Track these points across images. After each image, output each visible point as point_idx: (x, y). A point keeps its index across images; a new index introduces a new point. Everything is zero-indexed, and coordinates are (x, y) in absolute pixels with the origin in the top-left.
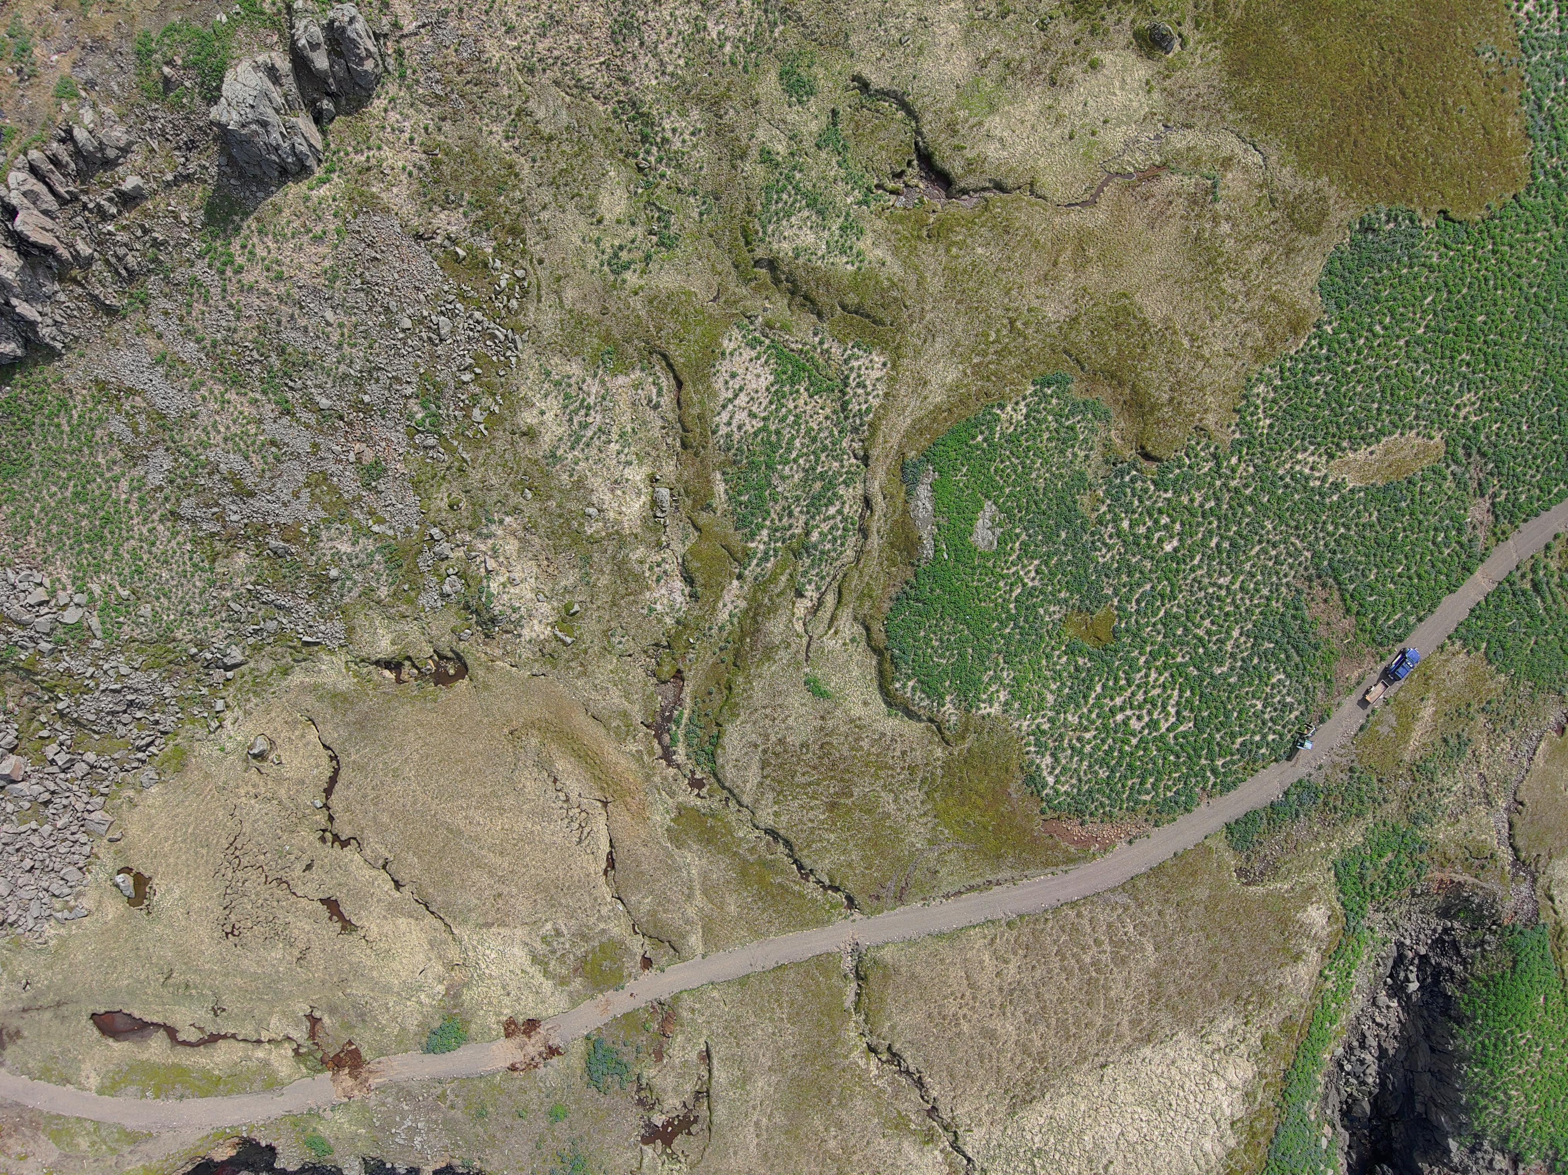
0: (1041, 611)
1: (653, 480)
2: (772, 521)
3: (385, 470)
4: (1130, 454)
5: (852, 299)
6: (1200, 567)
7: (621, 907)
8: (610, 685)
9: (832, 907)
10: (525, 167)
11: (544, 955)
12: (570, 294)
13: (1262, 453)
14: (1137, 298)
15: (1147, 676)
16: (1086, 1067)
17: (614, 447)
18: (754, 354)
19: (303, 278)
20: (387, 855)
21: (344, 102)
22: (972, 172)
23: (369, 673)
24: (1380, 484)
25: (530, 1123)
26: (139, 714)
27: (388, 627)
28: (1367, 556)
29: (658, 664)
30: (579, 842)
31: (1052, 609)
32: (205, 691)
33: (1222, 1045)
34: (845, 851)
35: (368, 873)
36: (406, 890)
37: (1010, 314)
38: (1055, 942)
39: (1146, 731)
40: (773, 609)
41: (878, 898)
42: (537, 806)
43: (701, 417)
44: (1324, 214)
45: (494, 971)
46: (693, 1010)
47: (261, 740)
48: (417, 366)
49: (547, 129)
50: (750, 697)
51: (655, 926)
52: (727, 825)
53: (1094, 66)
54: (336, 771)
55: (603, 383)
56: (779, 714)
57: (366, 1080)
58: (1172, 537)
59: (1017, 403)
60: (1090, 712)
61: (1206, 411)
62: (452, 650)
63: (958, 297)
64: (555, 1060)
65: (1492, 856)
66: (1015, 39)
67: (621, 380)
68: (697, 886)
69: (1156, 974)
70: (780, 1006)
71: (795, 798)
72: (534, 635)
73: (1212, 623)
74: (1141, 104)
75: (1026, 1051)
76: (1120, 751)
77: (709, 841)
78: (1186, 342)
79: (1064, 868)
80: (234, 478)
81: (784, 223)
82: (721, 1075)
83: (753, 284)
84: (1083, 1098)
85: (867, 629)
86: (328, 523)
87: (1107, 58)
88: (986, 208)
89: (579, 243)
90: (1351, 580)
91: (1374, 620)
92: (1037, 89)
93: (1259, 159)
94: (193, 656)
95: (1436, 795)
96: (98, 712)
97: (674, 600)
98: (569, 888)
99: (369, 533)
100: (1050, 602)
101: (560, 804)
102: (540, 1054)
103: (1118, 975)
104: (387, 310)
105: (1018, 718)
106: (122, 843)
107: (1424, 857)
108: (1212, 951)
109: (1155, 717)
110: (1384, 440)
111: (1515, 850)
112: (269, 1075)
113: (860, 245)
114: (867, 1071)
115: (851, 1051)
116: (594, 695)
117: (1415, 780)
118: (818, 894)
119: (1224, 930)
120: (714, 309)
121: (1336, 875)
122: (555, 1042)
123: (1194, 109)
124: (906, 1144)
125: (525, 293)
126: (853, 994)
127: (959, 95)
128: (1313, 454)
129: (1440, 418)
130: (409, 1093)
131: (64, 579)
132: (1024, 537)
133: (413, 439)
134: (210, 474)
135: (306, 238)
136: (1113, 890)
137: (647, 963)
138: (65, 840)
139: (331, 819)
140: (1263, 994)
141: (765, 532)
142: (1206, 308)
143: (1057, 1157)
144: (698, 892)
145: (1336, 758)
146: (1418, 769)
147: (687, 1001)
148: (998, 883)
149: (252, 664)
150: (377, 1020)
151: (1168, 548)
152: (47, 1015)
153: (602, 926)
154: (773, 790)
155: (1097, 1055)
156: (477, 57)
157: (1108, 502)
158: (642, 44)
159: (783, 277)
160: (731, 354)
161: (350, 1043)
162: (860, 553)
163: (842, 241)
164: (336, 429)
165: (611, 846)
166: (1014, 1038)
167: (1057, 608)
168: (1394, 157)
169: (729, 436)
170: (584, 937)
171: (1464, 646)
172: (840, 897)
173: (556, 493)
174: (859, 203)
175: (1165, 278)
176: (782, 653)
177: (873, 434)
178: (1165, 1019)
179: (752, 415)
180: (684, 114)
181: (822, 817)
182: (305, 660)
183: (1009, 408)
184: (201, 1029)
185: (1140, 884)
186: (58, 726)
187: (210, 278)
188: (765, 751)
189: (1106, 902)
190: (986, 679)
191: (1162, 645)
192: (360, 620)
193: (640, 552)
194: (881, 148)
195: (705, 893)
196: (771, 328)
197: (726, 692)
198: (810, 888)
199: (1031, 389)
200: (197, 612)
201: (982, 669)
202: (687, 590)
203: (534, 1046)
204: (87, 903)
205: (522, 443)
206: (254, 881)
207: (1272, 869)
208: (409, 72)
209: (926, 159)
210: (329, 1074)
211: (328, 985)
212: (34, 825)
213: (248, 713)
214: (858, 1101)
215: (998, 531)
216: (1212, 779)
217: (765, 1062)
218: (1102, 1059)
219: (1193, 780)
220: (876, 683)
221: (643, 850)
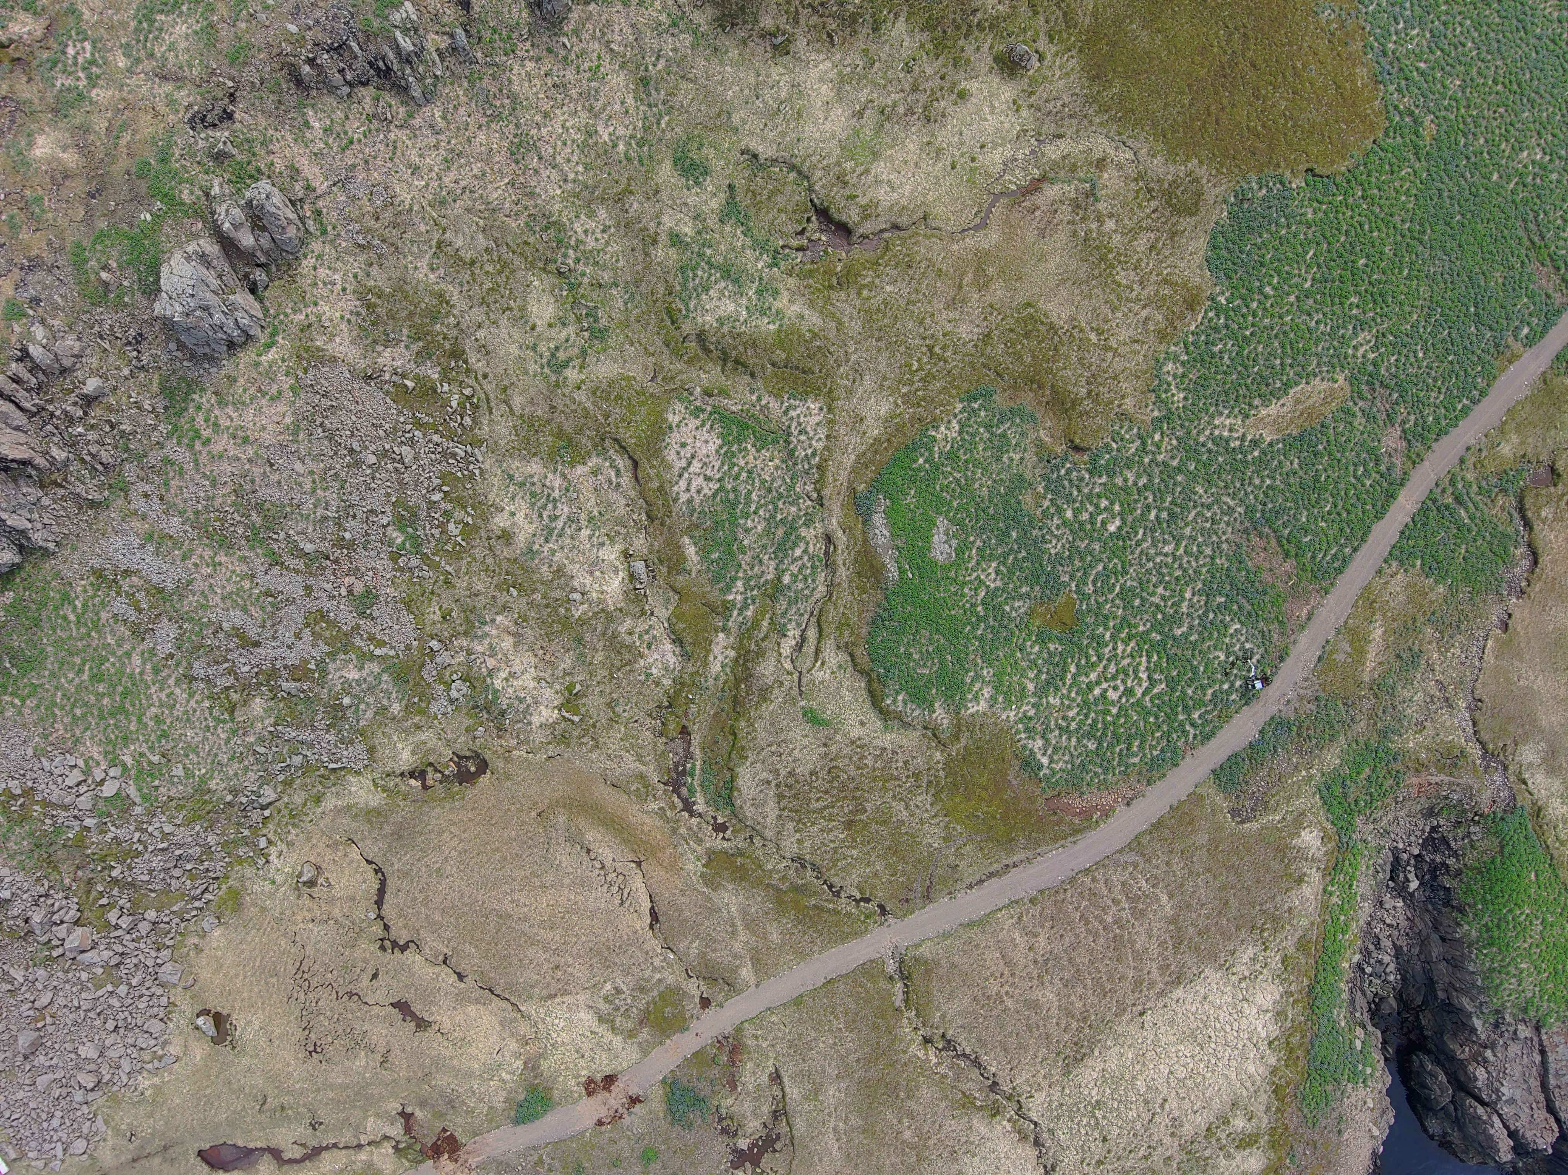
0: (1007, 608)
1: (627, 555)
2: (745, 571)
3: (377, 597)
4: (1060, 449)
5: (780, 355)
6: (1145, 540)
7: (672, 956)
8: (622, 753)
9: (867, 917)
10: (454, 293)
11: (609, 1013)
12: (518, 401)
13: (1182, 426)
14: (1040, 305)
15: (1115, 648)
16: (1126, 1017)
17: (585, 533)
18: (698, 422)
19: (268, 438)
20: (446, 950)
21: (274, 269)
22: (866, 217)
23: (397, 785)
24: (1295, 433)
25: (625, 1170)
26: (189, 867)
27: (406, 740)
28: (1296, 502)
29: (664, 724)
30: (622, 904)
31: (1016, 605)
32: (246, 832)
33: (1247, 973)
34: (869, 863)
35: (431, 970)
36: (469, 980)
37: (928, 342)
38: (1077, 909)
39: (1124, 700)
40: (761, 653)
41: (907, 901)
43: (661, 489)
44: (1199, 194)
45: (565, 1037)
46: (756, 1037)
47: (307, 867)
48: (388, 495)
49: (468, 256)
50: (755, 738)
51: (707, 966)
52: (755, 860)
53: (963, 95)
54: (383, 883)
55: (564, 476)
56: (785, 749)
57: (466, 1161)
58: (1114, 517)
59: (949, 422)
60: (1069, 690)
61: (1123, 397)
62: (469, 749)
63: (877, 334)
64: (637, 1108)
65: (1462, 753)
66: (885, 86)
67: (580, 470)
68: (739, 923)
69: (1173, 920)
70: (836, 1018)
71: (813, 824)
72: (543, 720)
73: (1165, 589)
74: (1012, 124)
75: (1069, 1014)
76: (1104, 722)
77: (742, 878)
78: (1093, 337)
79: (1072, 839)
80: (238, 633)
81: (704, 297)
82: (793, 1092)
83: (686, 358)
84: (1130, 1046)
85: (851, 655)
86: (332, 655)
87: (973, 86)
88: (887, 248)
89: (517, 352)
90: (1284, 526)
91: (1313, 558)
92: (914, 129)
93: (1129, 155)
94: (229, 803)
95: (1400, 708)
96: (151, 872)
97: (668, 662)
99: (372, 657)
100: (1013, 599)
101: (597, 872)
102: (623, 1105)
103: (1140, 927)
104: (351, 451)
105: (1005, 709)
106: (196, 987)
107: (1399, 766)
108: (1221, 889)
109: (1129, 684)
110: (1292, 392)
111: (1483, 744)
113: (778, 304)
114: (928, 1060)
115: (908, 1046)
116: (610, 764)
118: (852, 908)
119: (1229, 868)
120: (654, 388)
121: (1321, 798)
122: (634, 1091)
123: (1062, 119)
124: (975, 1121)
125: (476, 407)
126: (901, 993)
127: (843, 148)
128: (1228, 417)
129: (1338, 361)
130: (508, 1165)
131: (96, 756)
132: (978, 543)
133: (397, 563)
134: (215, 633)
135: (264, 402)
136: (1120, 851)
137: (706, 1002)
138: (141, 996)
139: (386, 927)
140: (1275, 920)
141: (740, 584)
142: (1106, 302)
143: (1115, 1105)
144: (740, 928)
145: (1302, 691)
146: (1377, 687)
147: (749, 1029)
148: (1015, 866)
149: (286, 799)
150: (465, 1104)
151: (1112, 528)
152: (157, 1161)
153: (658, 976)
154: (792, 820)
155: (1134, 1004)
156: (391, 201)
157: (1050, 496)
158: (540, 158)
159: (712, 347)
160: (678, 426)
161: (444, 1130)
162: (831, 587)
163: (760, 304)
164: (324, 568)
165: (652, 901)
166: (1056, 1003)
167: (1021, 603)
168: (1255, 127)
169: (690, 501)
170: (643, 990)
171: (1401, 566)
172: (872, 907)
173: (539, 586)
174: (770, 266)
175: (1064, 281)
176: (776, 692)
177: (822, 475)
178: (1190, 960)
179: (708, 479)
180: (591, 215)
181: (842, 836)
182: (334, 785)
183: (942, 429)
184: (303, 1145)
185: (1145, 840)
186: (115, 892)
187: (182, 455)
188: (778, 786)
189: (1117, 864)
190: (968, 681)
191: (1124, 619)
192: (379, 739)
193: (628, 623)
194: (780, 211)
195: (747, 927)
196: (710, 395)
197: (731, 738)
198: (844, 904)
199: (959, 406)
200: (225, 761)
201: (963, 672)
202: (678, 651)
203: (615, 1098)
204: (174, 1050)
205: (498, 547)
206: (326, 998)
207: (1262, 805)
208: (329, 228)
209: (823, 213)
210: (430, 1162)
211: (414, 1081)
212: (110, 988)
213: (290, 844)
214: (924, 1090)
215: (954, 543)
216: (1192, 731)
217: (832, 1071)
218: (1140, 1008)
219: (1175, 736)
220: (868, 705)
221: (682, 899)
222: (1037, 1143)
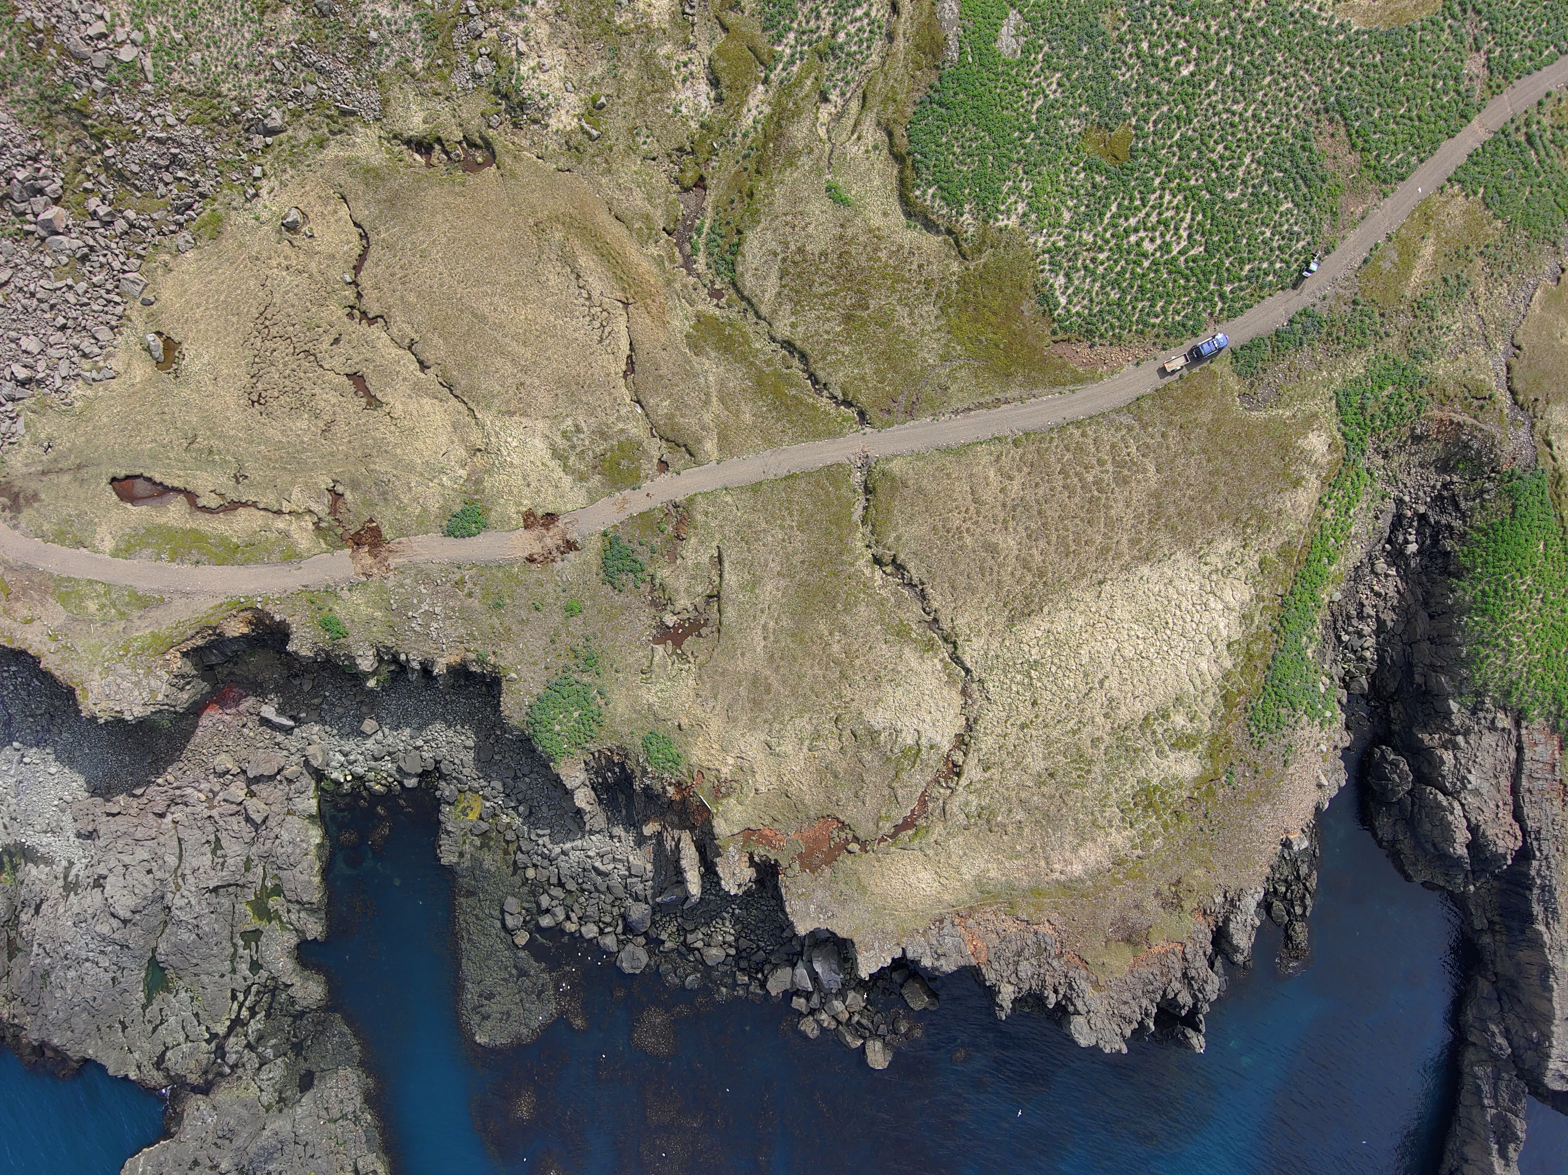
0: (1062, 123)
2: (799, 24)
6: (1215, 93)
7: (639, 410)
8: (633, 186)
9: (844, 420)
11: (564, 450)
15: (1161, 197)
16: (1084, 583)
20: (413, 335)
23: (401, 152)
24: (1382, 29)
25: (545, 617)
26: (180, 174)
27: (421, 104)
28: (1371, 96)
29: (681, 171)
30: (600, 342)
31: (1072, 122)
32: (244, 156)
33: (1220, 566)
34: (858, 365)
35: (395, 351)
36: (431, 372)
38: (1059, 460)
39: (1158, 254)
40: (797, 113)
41: (889, 412)
42: (560, 301)
45: (516, 460)
46: (706, 514)
47: (294, 211)
50: (772, 204)
51: (673, 430)
52: (744, 335)
56: (799, 222)
57: (386, 559)
58: (1189, 62)
60: (1105, 230)
62: (482, 138)
64: (572, 555)
65: (1490, 397)
68: (714, 393)
69: (1156, 495)
70: (791, 515)
71: (812, 309)
72: (561, 127)
73: (1226, 148)
75: (1026, 567)
76: (1133, 273)
77: (726, 350)
79: (1072, 388)
82: (731, 578)
85: (890, 134)
90: (1357, 118)
91: (1378, 157)
94: (235, 115)
95: (1436, 332)
96: (142, 164)
97: (699, 105)
98: (589, 386)
100: (1070, 116)
101: (582, 300)
102: (558, 547)
103: (1120, 494)
105: (1034, 233)
106: (154, 307)
107: (1423, 392)
108: (1213, 474)
109: (1168, 238)
111: (1513, 392)
112: (288, 547)
114: (872, 578)
115: (857, 559)
116: (617, 195)
117: (1415, 317)
118: (831, 408)
119: (1226, 453)
121: (1338, 405)
122: (572, 536)
124: (906, 650)
126: (861, 508)
130: (428, 576)
131: (123, 15)
132: (1047, 49)
136: (1118, 411)
137: (664, 466)
138: (98, 300)
139: (359, 296)
140: (1262, 518)
141: (792, 35)
143: (1054, 669)
144: (714, 399)
145: (1340, 290)
146: (1419, 306)
147: (701, 504)
148: (1007, 402)
149: (290, 132)
150: (399, 499)
151: (1185, 72)
152: (67, 478)
153: (621, 425)
154: (791, 300)
155: (1096, 571)
157: (1129, 22)
161: (371, 521)
162: (885, 58)
165: (632, 349)
166: (1015, 552)
167: (1077, 122)
170: (604, 436)
171: (1463, 190)
172: (851, 413)
176: (804, 159)
178: (1164, 538)
181: (838, 329)
182: (341, 132)
184: (221, 495)
185: (1146, 405)
186: (102, 178)
188: (784, 260)
189: (1111, 422)
190: (1005, 189)
191: (1176, 166)
192: (395, 92)
193: (668, 49)
195: (721, 400)
197: (747, 200)
198: (824, 402)
200: (243, 66)
201: (1002, 177)
202: (712, 95)
203: (552, 538)
204: (116, 364)
206: (282, 351)
207: (1275, 397)
210: (349, 551)
211: (352, 459)
212: (70, 281)
213: (283, 184)
214: (862, 608)
215: (1022, 40)
216: (1220, 304)
217: (775, 566)
218: (1100, 576)
219: (1202, 305)
220: (896, 193)
221: (663, 353)
222: (964, 692)
